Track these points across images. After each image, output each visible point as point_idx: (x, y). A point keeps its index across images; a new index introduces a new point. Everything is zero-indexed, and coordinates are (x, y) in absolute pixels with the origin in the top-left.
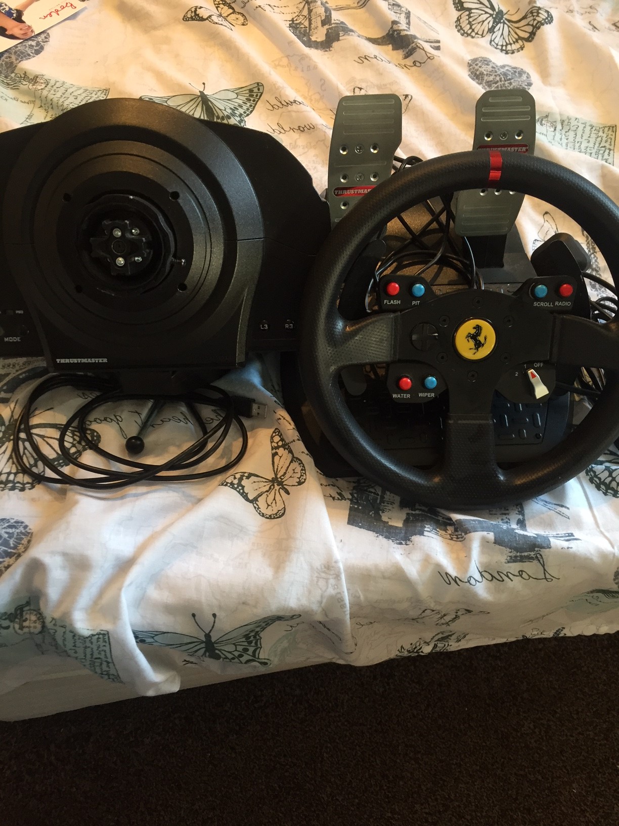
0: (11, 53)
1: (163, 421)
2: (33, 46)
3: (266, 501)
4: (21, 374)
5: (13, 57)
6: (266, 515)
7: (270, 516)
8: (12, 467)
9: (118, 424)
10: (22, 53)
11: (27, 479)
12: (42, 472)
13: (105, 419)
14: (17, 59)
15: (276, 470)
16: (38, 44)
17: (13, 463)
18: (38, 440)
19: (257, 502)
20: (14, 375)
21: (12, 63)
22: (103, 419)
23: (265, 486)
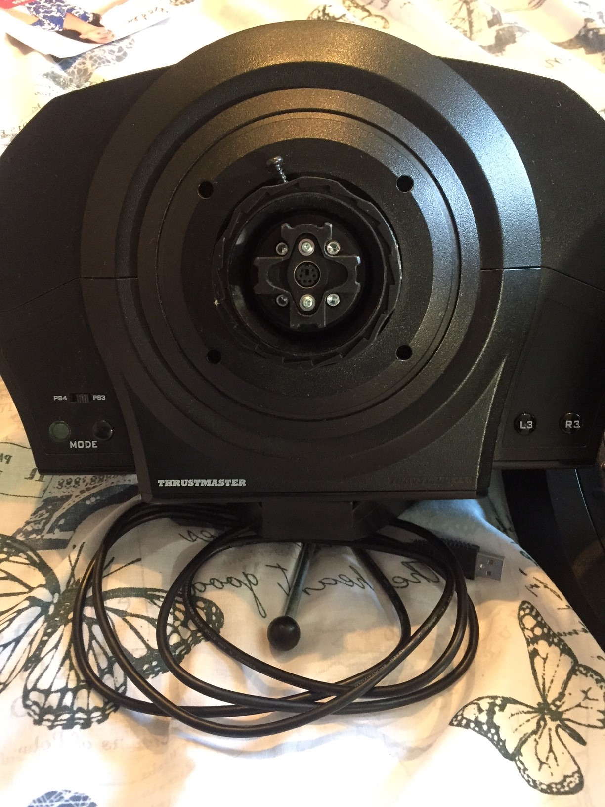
0: (86, 59)
1: (324, 584)
2: (114, 52)
3: (536, 754)
4: (88, 498)
5: (89, 63)
6: (541, 784)
7: (549, 786)
8: (69, 675)
9: (251, 590)
10: (100, 58)
11: (95, 701)
12: (121, 686)
13: (229, 581)
14: (93, 65)
15: (541, 687)
16: (120, 50)
17: (72, 667)
18: (114, 621)
19: (521, 757)
20: (77, 500)
21: (86, 70)
22: (225, 580)
23: (528, 721)
